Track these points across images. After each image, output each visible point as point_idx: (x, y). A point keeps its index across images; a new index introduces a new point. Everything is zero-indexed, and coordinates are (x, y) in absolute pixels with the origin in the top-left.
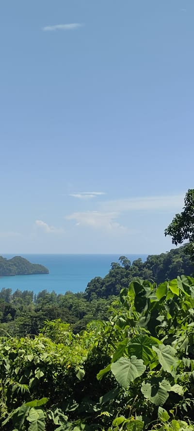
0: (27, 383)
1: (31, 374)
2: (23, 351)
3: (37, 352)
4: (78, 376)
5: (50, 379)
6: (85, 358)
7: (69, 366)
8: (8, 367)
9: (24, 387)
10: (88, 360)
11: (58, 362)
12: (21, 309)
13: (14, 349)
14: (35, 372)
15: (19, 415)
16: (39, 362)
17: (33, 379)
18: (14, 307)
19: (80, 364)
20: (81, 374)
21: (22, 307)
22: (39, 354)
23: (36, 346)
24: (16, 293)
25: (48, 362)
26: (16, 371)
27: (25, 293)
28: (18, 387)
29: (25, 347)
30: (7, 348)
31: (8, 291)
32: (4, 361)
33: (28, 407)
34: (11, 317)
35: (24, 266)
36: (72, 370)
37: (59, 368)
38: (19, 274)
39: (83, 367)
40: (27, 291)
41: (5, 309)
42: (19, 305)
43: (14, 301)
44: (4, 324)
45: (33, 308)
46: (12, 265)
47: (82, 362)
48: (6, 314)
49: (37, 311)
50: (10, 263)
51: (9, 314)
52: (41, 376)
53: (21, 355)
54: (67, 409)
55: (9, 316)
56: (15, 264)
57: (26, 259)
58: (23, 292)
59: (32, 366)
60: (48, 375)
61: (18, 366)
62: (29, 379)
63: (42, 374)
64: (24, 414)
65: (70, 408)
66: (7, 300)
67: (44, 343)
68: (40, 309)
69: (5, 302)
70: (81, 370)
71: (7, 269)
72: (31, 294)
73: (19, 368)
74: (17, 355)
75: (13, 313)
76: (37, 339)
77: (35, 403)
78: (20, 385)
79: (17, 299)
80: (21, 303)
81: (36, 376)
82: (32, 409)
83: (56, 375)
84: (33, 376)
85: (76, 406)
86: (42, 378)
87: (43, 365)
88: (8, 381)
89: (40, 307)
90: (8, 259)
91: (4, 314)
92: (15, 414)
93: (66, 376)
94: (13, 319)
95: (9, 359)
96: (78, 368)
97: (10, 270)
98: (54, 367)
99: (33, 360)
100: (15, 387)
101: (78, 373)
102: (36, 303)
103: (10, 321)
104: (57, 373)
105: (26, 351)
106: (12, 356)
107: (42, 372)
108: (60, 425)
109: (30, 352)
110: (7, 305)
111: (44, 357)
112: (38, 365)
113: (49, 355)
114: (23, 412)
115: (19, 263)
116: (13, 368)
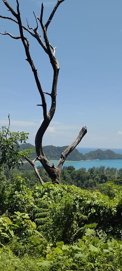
0: (87, 215)
1: (89, 210)
2: (86, 198)
3: (93, 199)
4: (113, 213)
5: (99, 214)
6: (117, 204)
7: (109, 208)
8: (77, 206)
9: (85, 217)
10: (119, 205)
11: (103, 205)
12: (110, 177)
13: (82, 197)
14: (91, 210)
15: (81, 231)
16: (93, 204)
17: (90, 213)
18: (106, 175)
19: (114, 207)
20: (115, 212)
21: (110, 176)
22: (94, 200)
23: (92, 196)
24: (108, 169)
25: (98, 205)
26: (82, 208)
27: (113, 169)
28: (82, 217)
29: (87, 196)
30: (78, 196)
31: (104, 167)
32: (76, 203)
33: (86, 227)
34: (104, 181)
35: (112, 155)
36: (110, 209)
37: (104, 208)
38: (109, 159)
39: (116, 209)
40: (113, 168)
41: (102, 177)
42: (109, 175)
43: (106, 173)
44: (101, 184)
45: (116, 177)
46: (106, 154)
47: (115, 206)
48: (102, 179)
49: (118, 178)
50: (105, 153)
51: (104, 179)
52: (94, 212)
53: (85, 200)
54: (107, 231)
55: (104, 180)
56: (107, 154)
57: (113, 151)
58: (111, 168)
59: (90, 206)
60: (98, 212)
61: (83, 206)
62: (88, 213)
63: (95, 211)
64: (84, 231)
65: (108, 230)
66: (103, 172)
67: (98, 195)
68: (120, 178)
69: (102, 173)
70: (114, 210)
71: (103, 156)
72: (115, 170)
73: (83, 207)
74: (83, 200)
75: (106, 179)
76: (94, 192)
77: (90, 225)
78: (83, 216)
79: (108, 171)
80: (110, 174)
81: (92, 212)
82: (88, 229)
83: (102, 212)
84: (90, 212)
85: (111, 229)
86: (95, 213)
87: (96, 206)
88: (77, 213)
89: (120, 176)
90: (103, 151)
91: (101, 179)
92: (79, 231)
93: (107, 213)
94: (105, 182)
95: (79, 202)
96: (113, 209)
97: (105, 157)
98: (101, 208)
99: (90, 203)
100: (81, 216)
101: (113, 212)
102: (118, 174)
103: (104, 183)
104: (103, 211)
105: (88, 199)
106: (81, 201)
107: (94, 210)
108: (101, 239)
109: (89, 199)
110: (103, 174)
111: (96, 202)
112: (93, 206)
113: (99, 201)
114: (83, 230)
115: (109, 153)
116: (80, 206)
